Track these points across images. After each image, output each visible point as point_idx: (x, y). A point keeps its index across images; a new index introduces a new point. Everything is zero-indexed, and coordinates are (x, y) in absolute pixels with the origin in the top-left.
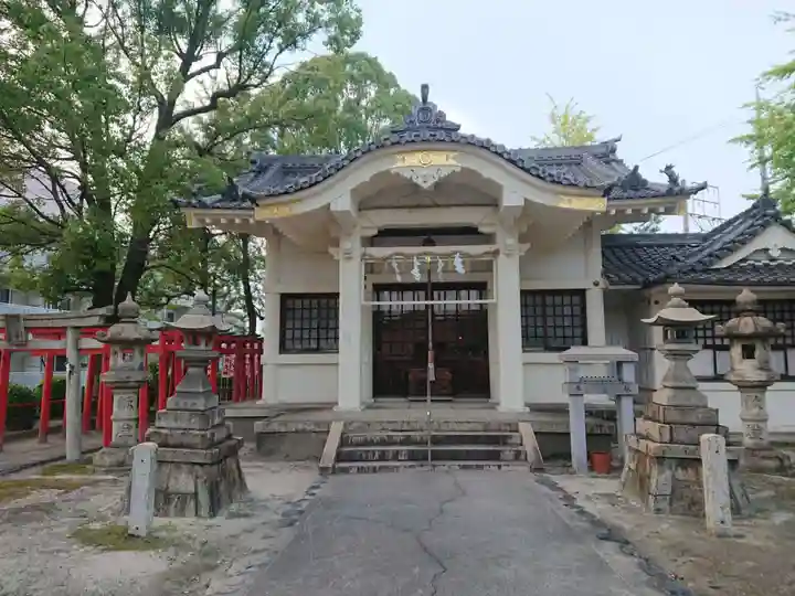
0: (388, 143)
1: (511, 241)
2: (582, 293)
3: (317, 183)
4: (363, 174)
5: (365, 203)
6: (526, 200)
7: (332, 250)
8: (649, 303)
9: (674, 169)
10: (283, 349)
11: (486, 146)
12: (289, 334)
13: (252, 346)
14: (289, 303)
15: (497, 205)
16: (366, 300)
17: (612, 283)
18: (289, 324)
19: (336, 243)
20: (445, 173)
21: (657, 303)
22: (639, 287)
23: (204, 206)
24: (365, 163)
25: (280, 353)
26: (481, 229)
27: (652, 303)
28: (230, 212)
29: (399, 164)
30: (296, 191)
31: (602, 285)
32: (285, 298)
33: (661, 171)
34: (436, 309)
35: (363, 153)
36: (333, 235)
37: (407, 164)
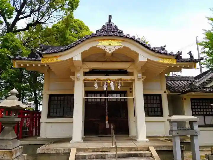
0: (96, 35)
1: (140, 75)
2: (160, 95)
3: (68, 49)
4: (86, 47)
5: (85, 59)
6: (147, 59)
7: (71, 77)
8: (182, 99)
9: (191, 53)
10: (49, 116)
11: (133, 39)
12: (52, 110)
13: (36, 115)
14: (53, 98)
15: (134, 62)
16: (85, 96)
17: (171, 92)
18: (52, 106)
19: (73, 74)
20: (117, 48)
21: (185, 99)
22: (180, 93)
23: (21, 59)
24: (87, 43)
25: (48, 118)
26: (128, 70)
27: (184, 99)
28: (31, 62)
29: (100, 44)
30: (59, 52)
31: (167, 92)
32: (51, 96)
33: (187, 53)
34: (109, 100)
35: (87, 39)
36: (72, 71)
37: (103, 44)
